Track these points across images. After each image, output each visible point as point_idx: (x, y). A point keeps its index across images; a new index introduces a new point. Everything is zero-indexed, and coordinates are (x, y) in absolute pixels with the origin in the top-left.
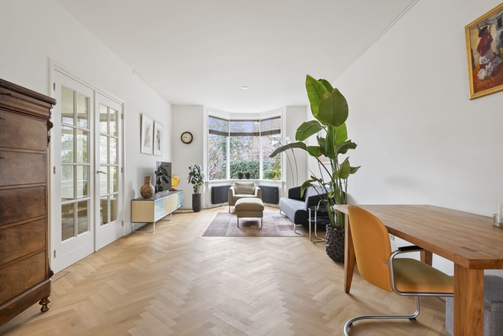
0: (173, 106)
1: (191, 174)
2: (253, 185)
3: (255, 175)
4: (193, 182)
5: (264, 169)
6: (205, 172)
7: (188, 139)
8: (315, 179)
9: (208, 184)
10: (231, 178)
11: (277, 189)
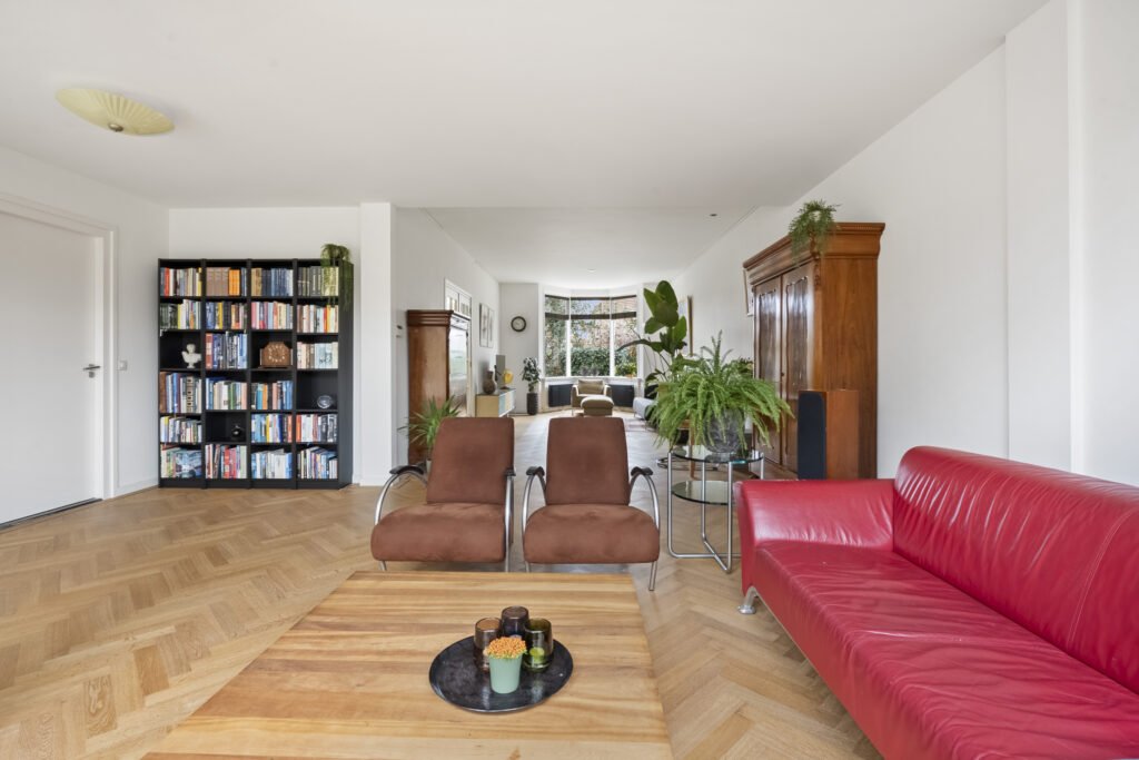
0: (501, 285)
1: (526, 369)
2: (601, 383)
3: (605, 371)
4: (529, 379)
5: (616, 364)
6: (541, 366)
7: (520, 325)
8: (659, 372)
9: (546, 382)
10: (573, 373)
11: (631, 388)
